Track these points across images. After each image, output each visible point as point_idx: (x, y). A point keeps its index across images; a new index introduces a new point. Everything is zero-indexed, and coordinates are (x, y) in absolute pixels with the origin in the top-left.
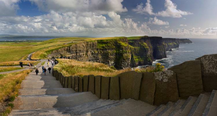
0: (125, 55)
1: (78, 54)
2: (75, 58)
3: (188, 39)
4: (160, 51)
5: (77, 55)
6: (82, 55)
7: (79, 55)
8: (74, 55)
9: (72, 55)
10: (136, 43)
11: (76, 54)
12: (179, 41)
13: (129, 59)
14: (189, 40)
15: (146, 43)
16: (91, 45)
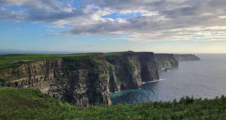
0: (101, 76)
1: (32, 78)
2: (27, 83)
3: (193, 54)
4: (150, 70)
5: (30, 78)
6: (39, 79)
7: (35, 78)
8: (26, 79)
9: (22, 80)
10: (117, 60)
11: (28, 78)
12: (179, 57)
13: (107, 81)
14: (195, 56)
15: (132, 60)
16: (53, 64)
